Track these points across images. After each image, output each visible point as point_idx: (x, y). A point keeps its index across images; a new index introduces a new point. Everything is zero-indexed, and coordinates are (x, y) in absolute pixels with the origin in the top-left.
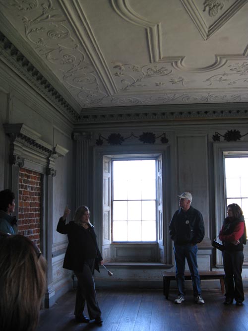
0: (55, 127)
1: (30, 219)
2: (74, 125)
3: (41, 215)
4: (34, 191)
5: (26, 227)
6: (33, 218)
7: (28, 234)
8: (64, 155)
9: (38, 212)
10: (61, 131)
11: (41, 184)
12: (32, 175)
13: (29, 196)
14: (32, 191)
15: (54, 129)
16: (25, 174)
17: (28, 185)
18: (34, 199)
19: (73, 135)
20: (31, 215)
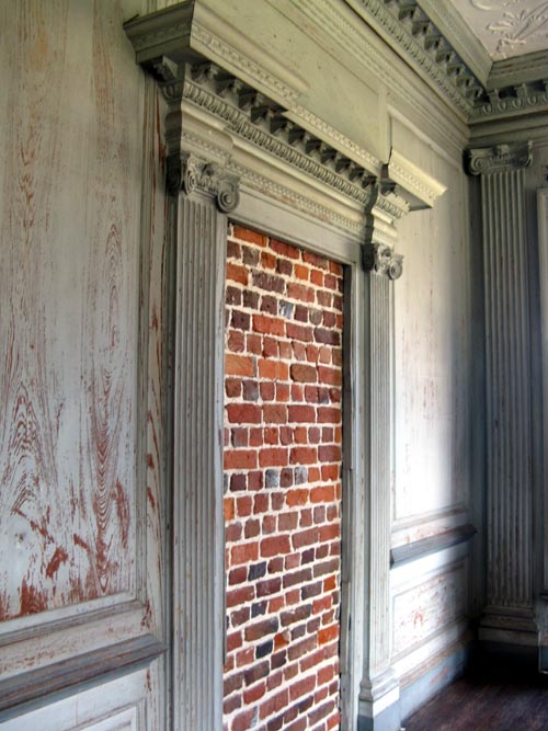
0: (396, 113)
1: (293, 425)
2: (470, 126)
3: (344, 416)
4: (308, 324)
5: (275, 457)
6: (307, 425)
7: (283, 485)
8: (430, 203)
9: (330, 404)
10: (423, 137)
11: (344, 302)
12: (299, 261)
13: (284, 339)
14: (300, 323)
15: (391, 118)
16: (265, 256)
17: (279, 297)
18: (311, 353)
19: (466, 159)
20: (299, 414)
